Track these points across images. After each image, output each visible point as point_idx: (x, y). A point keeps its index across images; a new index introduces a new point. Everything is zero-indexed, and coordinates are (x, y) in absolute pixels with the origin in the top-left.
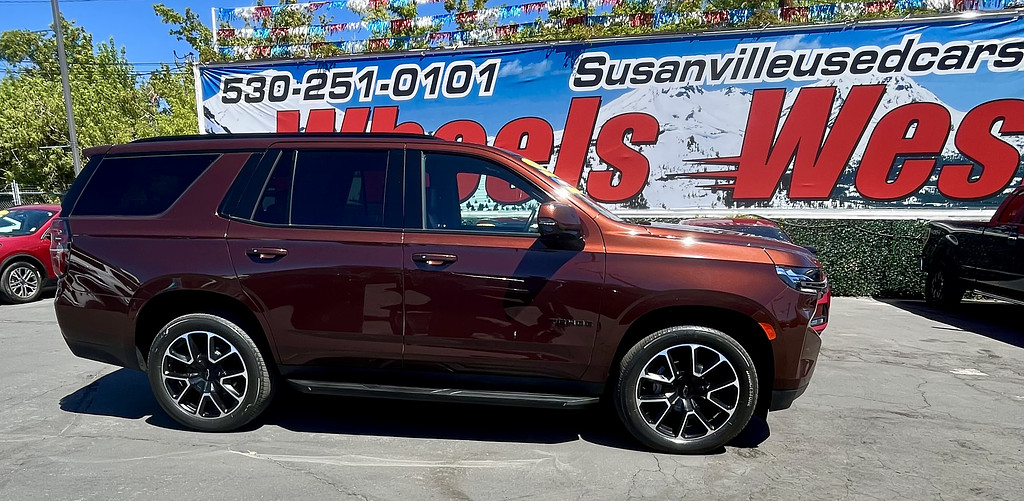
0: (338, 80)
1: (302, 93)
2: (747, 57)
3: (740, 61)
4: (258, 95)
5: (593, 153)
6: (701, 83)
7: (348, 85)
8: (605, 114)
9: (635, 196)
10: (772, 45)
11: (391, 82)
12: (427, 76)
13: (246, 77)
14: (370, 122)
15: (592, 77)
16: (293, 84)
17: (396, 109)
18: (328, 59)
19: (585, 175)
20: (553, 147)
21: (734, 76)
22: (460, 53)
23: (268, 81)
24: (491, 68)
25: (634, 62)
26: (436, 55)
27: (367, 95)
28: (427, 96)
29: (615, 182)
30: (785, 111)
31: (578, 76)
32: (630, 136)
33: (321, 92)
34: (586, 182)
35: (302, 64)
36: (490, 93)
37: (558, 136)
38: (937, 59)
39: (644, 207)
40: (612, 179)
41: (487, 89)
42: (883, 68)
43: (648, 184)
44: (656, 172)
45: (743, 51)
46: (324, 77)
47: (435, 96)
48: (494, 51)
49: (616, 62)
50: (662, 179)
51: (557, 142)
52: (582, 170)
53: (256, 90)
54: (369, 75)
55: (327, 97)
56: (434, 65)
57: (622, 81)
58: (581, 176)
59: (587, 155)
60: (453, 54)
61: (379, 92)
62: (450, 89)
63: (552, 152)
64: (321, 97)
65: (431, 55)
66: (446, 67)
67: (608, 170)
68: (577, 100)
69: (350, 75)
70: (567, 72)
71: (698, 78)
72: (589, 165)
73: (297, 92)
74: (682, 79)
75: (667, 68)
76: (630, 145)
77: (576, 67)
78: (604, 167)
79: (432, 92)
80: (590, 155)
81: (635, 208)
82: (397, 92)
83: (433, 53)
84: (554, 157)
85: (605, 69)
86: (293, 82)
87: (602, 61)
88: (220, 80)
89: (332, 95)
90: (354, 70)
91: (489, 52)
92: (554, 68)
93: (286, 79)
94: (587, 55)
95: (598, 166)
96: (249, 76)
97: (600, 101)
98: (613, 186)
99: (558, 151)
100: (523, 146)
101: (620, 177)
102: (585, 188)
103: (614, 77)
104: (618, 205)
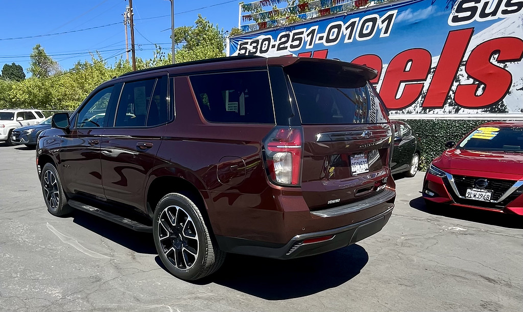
0: (296, 37)
1: (276, 47)
4: (254, 50)
5: (462, 71)
7: (300, 39)
8: (475, 41)
9: (496, 103)
11: (325, 35)
12: (347, 28)
13: (250, 41)
15: (468, 14)
16: (272, 42)
17: (327, 51)
18: (291, 25)
19: (454, 88)
20: (430, 69)
22: (369, 10)
23: (260, 41)
24: (390, 17)
26: (354, 14)
27: (310, 44)
28: (346, 41)
29: (480, 92)
32: (496, 56)
33: (286, 45)
34: (454, 93)
35: (277, 30)
36: (387, 35)
37: (435, 61)
39: (504, 111)
40: (477, 90)
41: (386, 32)
43: (509, 93)
44: (518, 83)
46: (288, 36)
47: (351, 41)
48: (393, 5)
50: (522, 89)
51: (434, 65)
52: (452, 85)
53: (254, 47)
54: (313, 32)
55: (289, 48)
56: (352, 20)
57: (494, 13)
58: (450, 89)
59: (457, 72)
60: (365, 11)
61: (317, 42)
62: (361, 35)
63: (429, 72)
64: (286, 48)
65: (351, 14)
66: (359, 21)
67: (473, 83)
68: (453, 33)
69: (302, 33)
70: (447, 12)
72: (458, 81)
73: (274, 46)
76: (495, 63)
77: (455, 7)
78: (471, 81)
79: (349, 38)
80: (459, 73)
81: (495, 112)
82: (328, 41)
83: (352, 13)
84: (430, 76)
85: (480, 6)
86: (272, 40)
88: (238, 44)
89: (292, 47)
90: (304, 30)
91: (390, 6)
92: (437, 11)
93: (269, 40)
95: (465, 80)
97: (473, 31)
98: (477, 96)
99: (434, 71)
100: (408, 69)
101: (484, 89)
102: (453, 98)
103: (487, 11)
104: (480, 110)
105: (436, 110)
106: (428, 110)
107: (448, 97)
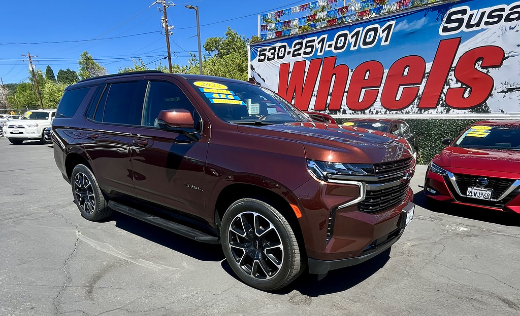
0: (308, 44)
1: (292, 53)
4: (272, 56)
5: (452, 76)
7: (312, 46)
8: (462, 49)
9: (481, 105)
11: (333, 43)
13: (268, 48)
14: (322, 66)
15: (456, 24)
16: (288, 50)
17: (335, 57)
18: (303, 34)
19: (445, 91)
20: (425, 74)
22: (371, 21)
23: (277, 48)
24: (389, 27)
25: (488, 10)
27: (321, 52)
28: (352, 48)
29: (466, 95)
32: (480, 63)
33: (300, 52)
34: (445, 95)
35: (292, 38)
36: (387, 43)
37: (429, 66)
39: (487, 112)
40: (464, 93)
41: (386, 41)
43: (491, 95)
44: (498, 86)
46: (301, 43)
47: (356, 48)
48: (392, 17)
49: (475, 12)
50: (503, 92)
51: (428, 70)
52: (443, 88)
53: (272, 54)
54: (323, 40)
55: (302, 54)
57: (478, 24)
58: (442, 92)
59: (447, 77)
60: (368, 22)
61: (327, 49)
62: (365, 43)
63: (424, 77)
64: (300, 54)
66: (363, 30)
67: (461, 87)
68: (443, 42)
69: (313, 41)
70: (438, 23)
72: (448, 84)
73: (289, 53)
75: (515, 10)
76: (480, 69)
77: (445, 19)
78: (459, 85)
79: (355, 46)
80: (449, 77)
81: (480, 112)
82: (336, 48)
83: (357, 23)
84: (424, 80)
85: (466, 17)
86: (288, 47)
87: (464, 12)
88: (257, 51)
89: (305, 53)
90: (316, 38)
91: (389, 17)
92: (429, 22)
93: (284, 47)
94: (453, 10)
95: (454, 84)
96: (270, 47)
97: (460, 40)
98: (465, 98)
99: (428, 76)
100: (405, 74)
101: (470, 92)
102: (444, 99)
103: (472, 22)
104: (467, 111)
105: (431, 111)
106: (423, 110)
107: (440, 99)
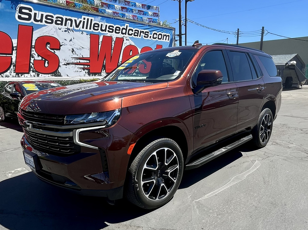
2: (86, 21)
3: (84, 22)
5: (34, 52)
6: (72, 28)
8: (36, 35)
9: (56, 71)
10: (93, 18)
15: (27, 17)
19: (32, 61)
20: (13, 47)
21: (83, 28)
25: (45, 14)
29: (46, 65)
30: (100, 43)
31: (20, 15)
32: (49, 46)
34: (33, 64)
37: (15, 42)
38: (133, 33)
39: (60, 76)
42: (122, 33)
43: (60, 66)
44: (62, 62)
45: (84, 19)
49: (37, 12)
50: (65, 64)
51: (15, 44)
52: (30, 59)
57: (41, 21)
58: (30, 62)
63: (13, 50)
67: (42, 60)
68: (20, 26)
70: (13, 11)
71: (71, 26)
72: (33, 57)
74: (65, 25)
75: (58, 19)
76: (50, 49)
77: (18, 10)
78: (40, 58)
80: (32, 52)
81: (57, 76)
84: (14, 52)
85: (32, 14)
87: (30, 10)
92: (5, 8)
94: (22, 5)
95: (37, 57)
97: (33, 28)
98: (46, 67)
99: (16, 49)
101: (48, 63)
102: (33, 67)
103: (37, 18)
104: (49, 75)
105: (26, 75)
106: (20, 75)
107: (30, 67)
